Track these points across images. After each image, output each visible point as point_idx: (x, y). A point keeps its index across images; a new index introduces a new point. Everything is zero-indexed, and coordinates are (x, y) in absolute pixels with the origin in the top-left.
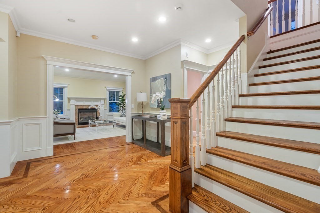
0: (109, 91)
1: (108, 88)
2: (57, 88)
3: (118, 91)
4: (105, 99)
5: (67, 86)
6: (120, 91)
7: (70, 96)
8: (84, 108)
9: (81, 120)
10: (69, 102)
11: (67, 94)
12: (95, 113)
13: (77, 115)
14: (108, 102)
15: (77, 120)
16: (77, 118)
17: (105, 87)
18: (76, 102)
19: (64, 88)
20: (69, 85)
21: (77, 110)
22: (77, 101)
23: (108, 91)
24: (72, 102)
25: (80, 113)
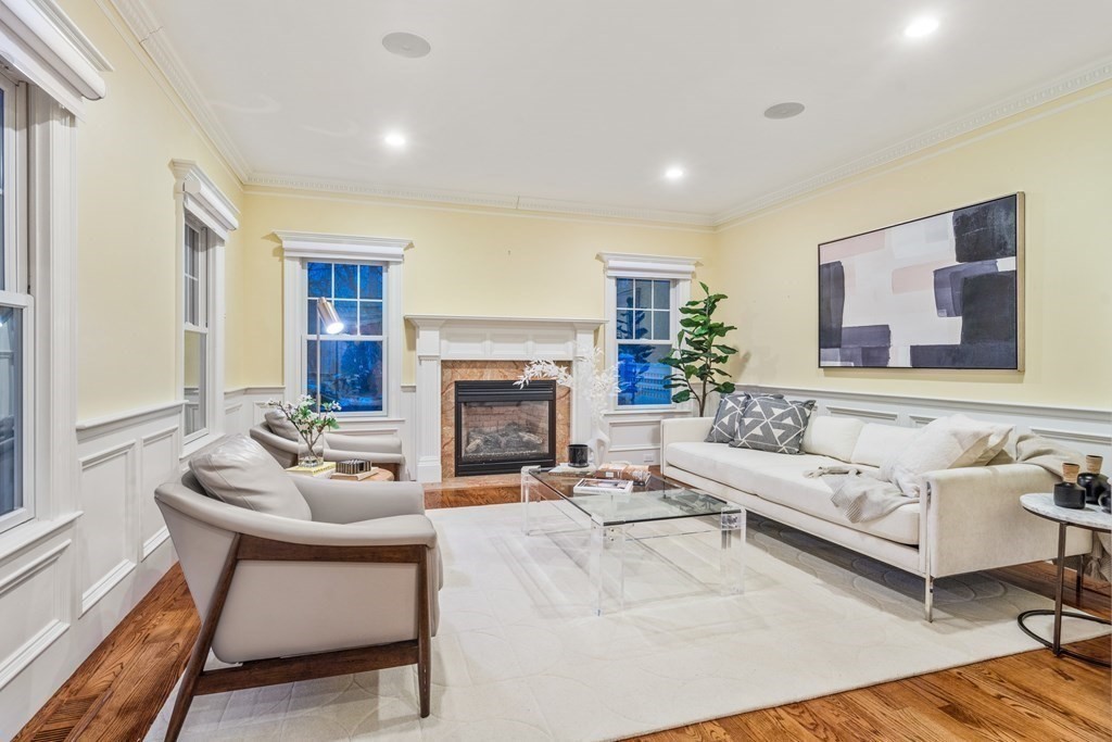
0: (619, 280)
1: (612, 263)
2: (355, 267)
3: (667, 282)
4: (595, 328)
5: (400, 251)
6: (676, 281)
7: (412, 312)
8: (489, 375)
9: (472, 446)
10: (412, 345)
11: (400, 297)
12: (545, 407)
13: (452, 419)
14: (611, 341)
15: (451, 448)
16: (451, 432)
17: (599, 257)
18: (444, 342)
19: (387, 263)
20: (411, 246)
21: (453, 387)
22: (450, 337)
23: (614, 281)
24: (429, 341)
25: (465, 403)
